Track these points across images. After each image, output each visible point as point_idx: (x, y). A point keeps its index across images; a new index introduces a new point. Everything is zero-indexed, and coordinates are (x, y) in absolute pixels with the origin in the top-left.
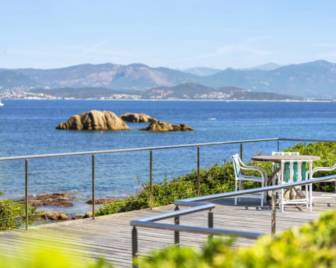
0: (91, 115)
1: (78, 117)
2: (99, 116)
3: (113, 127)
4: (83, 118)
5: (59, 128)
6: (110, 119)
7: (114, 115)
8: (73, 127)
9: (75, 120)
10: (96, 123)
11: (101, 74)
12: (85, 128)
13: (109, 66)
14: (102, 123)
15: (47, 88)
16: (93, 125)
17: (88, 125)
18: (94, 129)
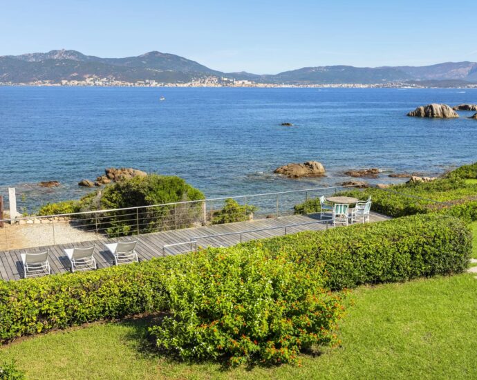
0: (431, 107)
1: (422, 108)
2: (437, 107)
3: (447, 115)
4: (425, 109)
5: (408, 115)
6: (445, 110)
7: (448, 107)
8: (418, 114)
9: (420, 110)
10: (435, 112)
11: (460, 70)
12: (427, 115)
13: (466, 64)
14: (439, 112)
15: (418, 80)
16: (433, 114)
17: (429, 114)
18: (433, 117)
